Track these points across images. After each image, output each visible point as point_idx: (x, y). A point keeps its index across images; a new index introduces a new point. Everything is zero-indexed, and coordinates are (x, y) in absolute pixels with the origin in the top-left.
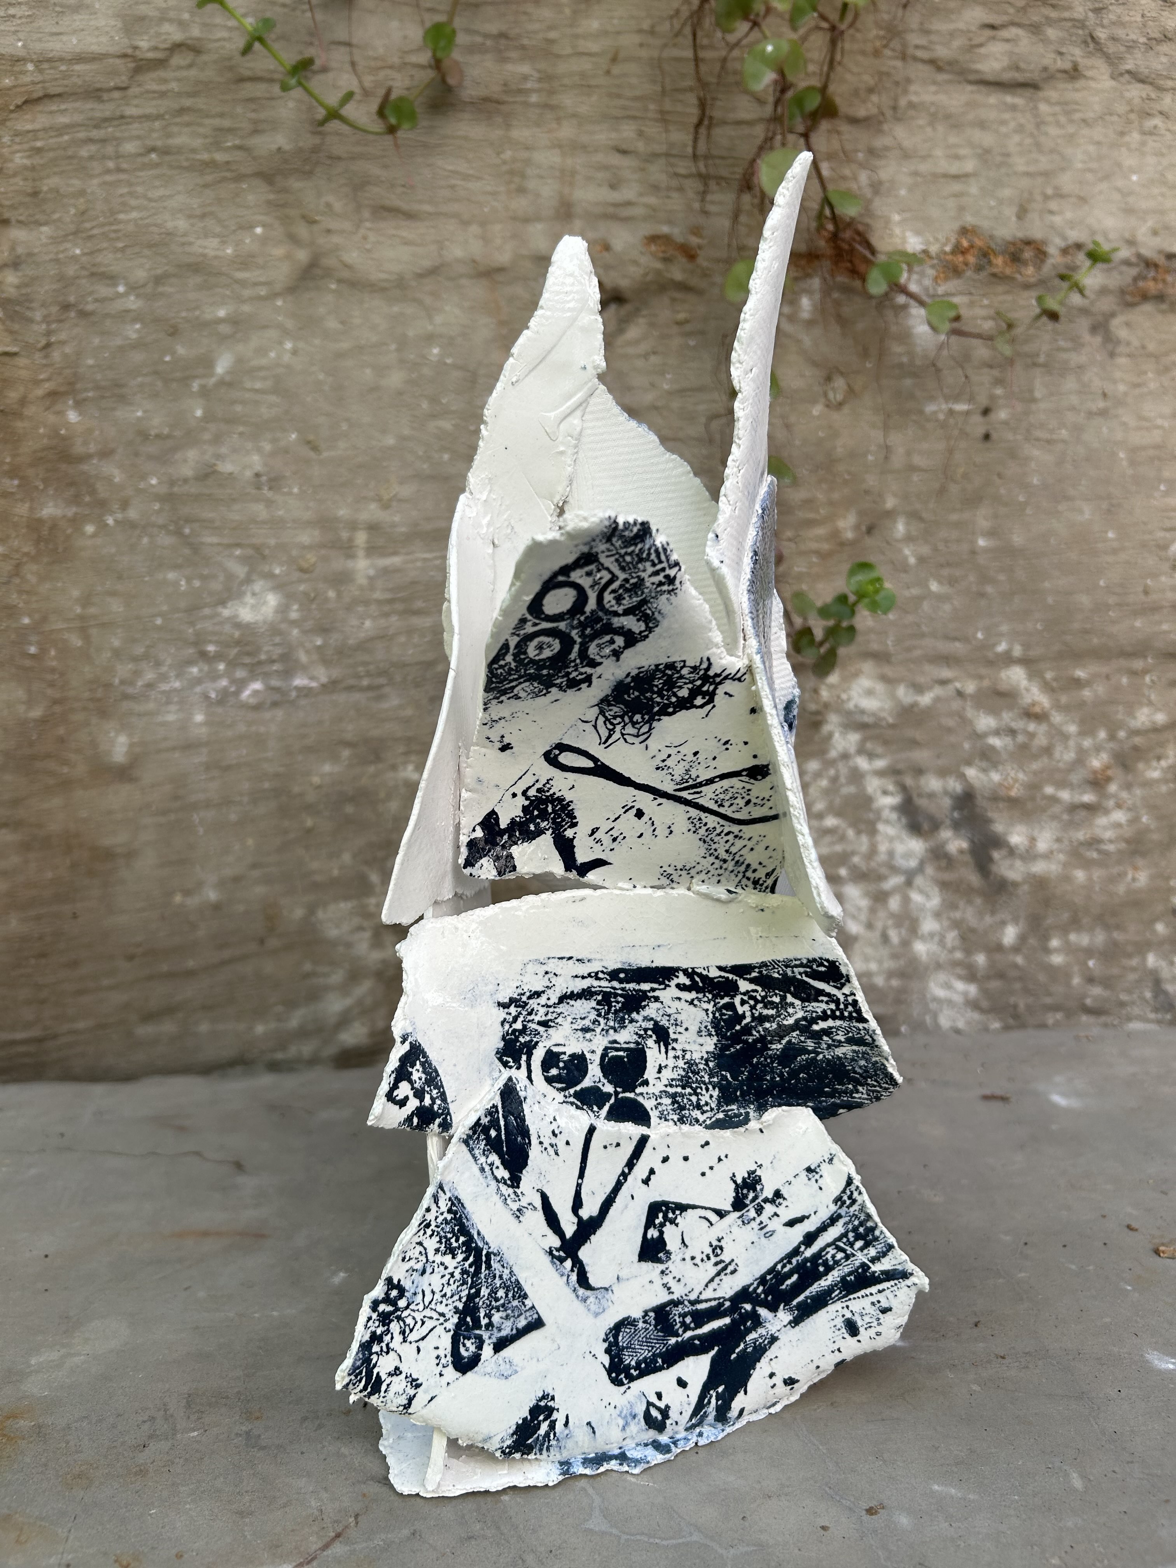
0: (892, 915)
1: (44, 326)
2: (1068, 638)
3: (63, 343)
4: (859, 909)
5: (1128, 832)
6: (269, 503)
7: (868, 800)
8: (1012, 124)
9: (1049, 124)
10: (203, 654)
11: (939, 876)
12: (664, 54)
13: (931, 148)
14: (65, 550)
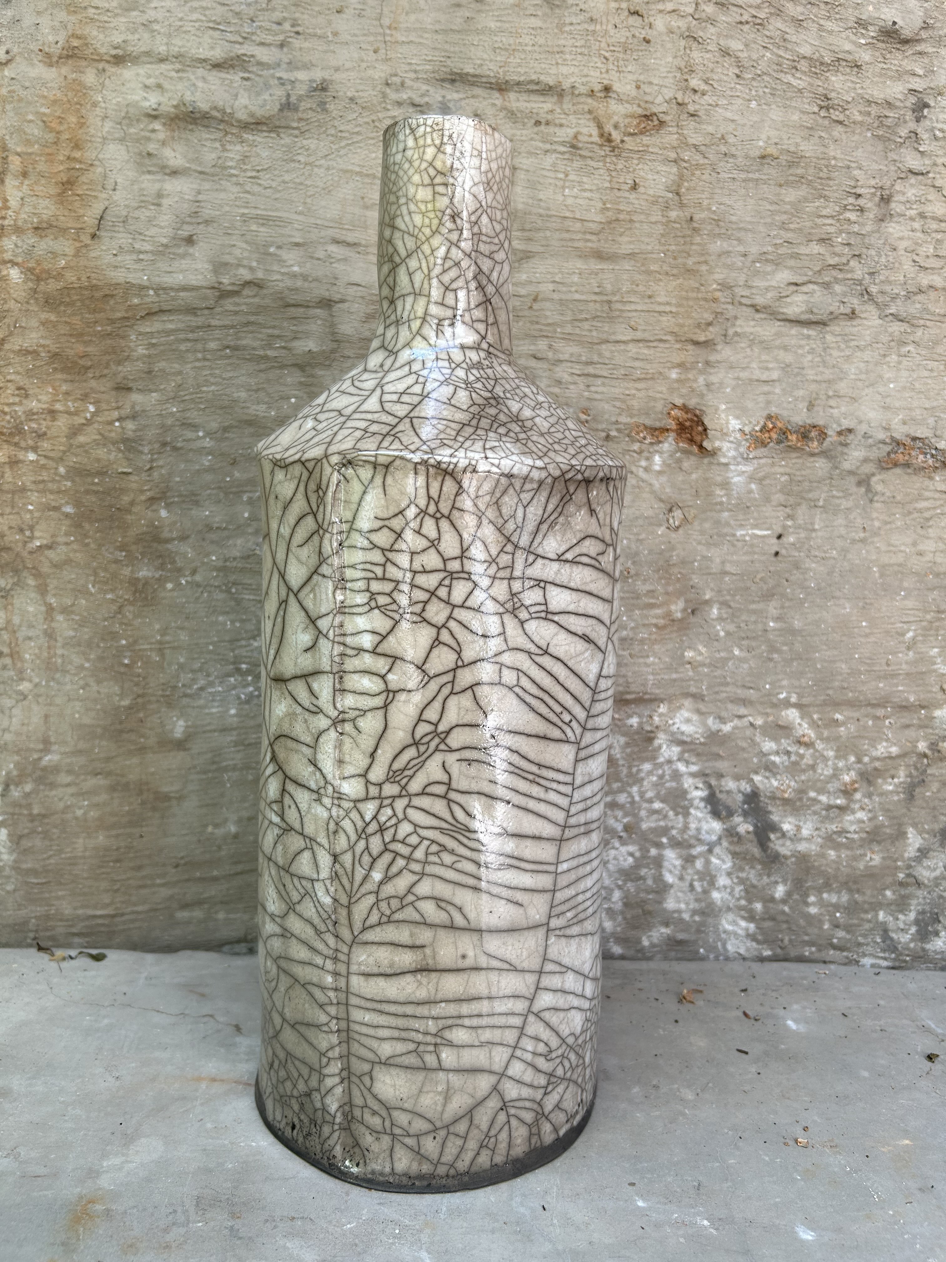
0: (698, 872)
1: (149, 457)
2: (830, 692)
3: (162, 467)
4: (675, 867)
5: (868, 827)
7: (683, 793)
8: (807, 348)
9: (832, 348)
10: (238, 670)
11: (732, 848)
12: (569, 297)
13: (749, 362)
14: (152, 598)
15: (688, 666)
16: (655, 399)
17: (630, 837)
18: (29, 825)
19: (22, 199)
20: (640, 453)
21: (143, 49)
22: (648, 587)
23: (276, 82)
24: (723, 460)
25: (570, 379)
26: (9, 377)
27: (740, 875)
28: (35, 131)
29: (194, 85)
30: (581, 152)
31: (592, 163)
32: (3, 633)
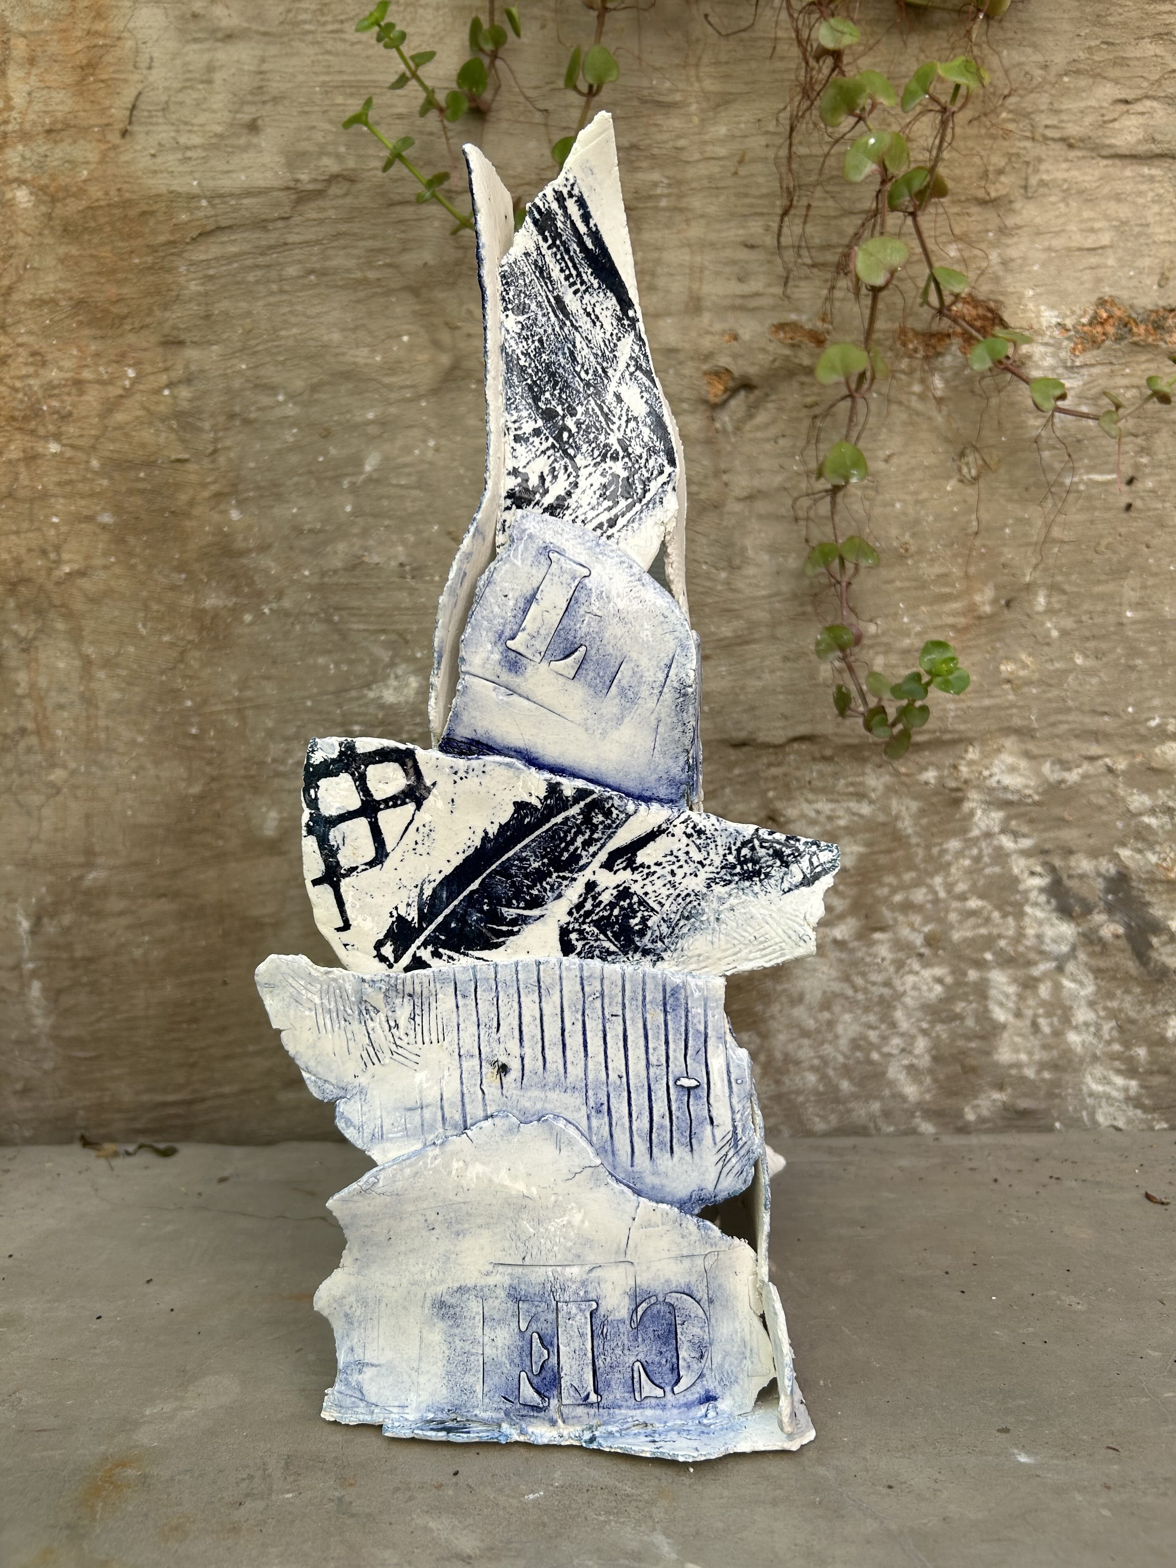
0: (1043, 1003)
1: (212, 435)
3: (228, 449)
4: (1007, 996)
6: (412, 591)
7: (1013, 882)
11: (1093, 962)
13: (1065, 224)
14: (225, 637)
15: (1007, 687)
17: (936, 955)
18: (71, 974)
19: (30, 94)
20: (910, 373)
22: (937, 569)
24: (1035, 374)
26: (20, 340)
27: (1109, 1004)
28: (43, 1)
32: (26, 701)
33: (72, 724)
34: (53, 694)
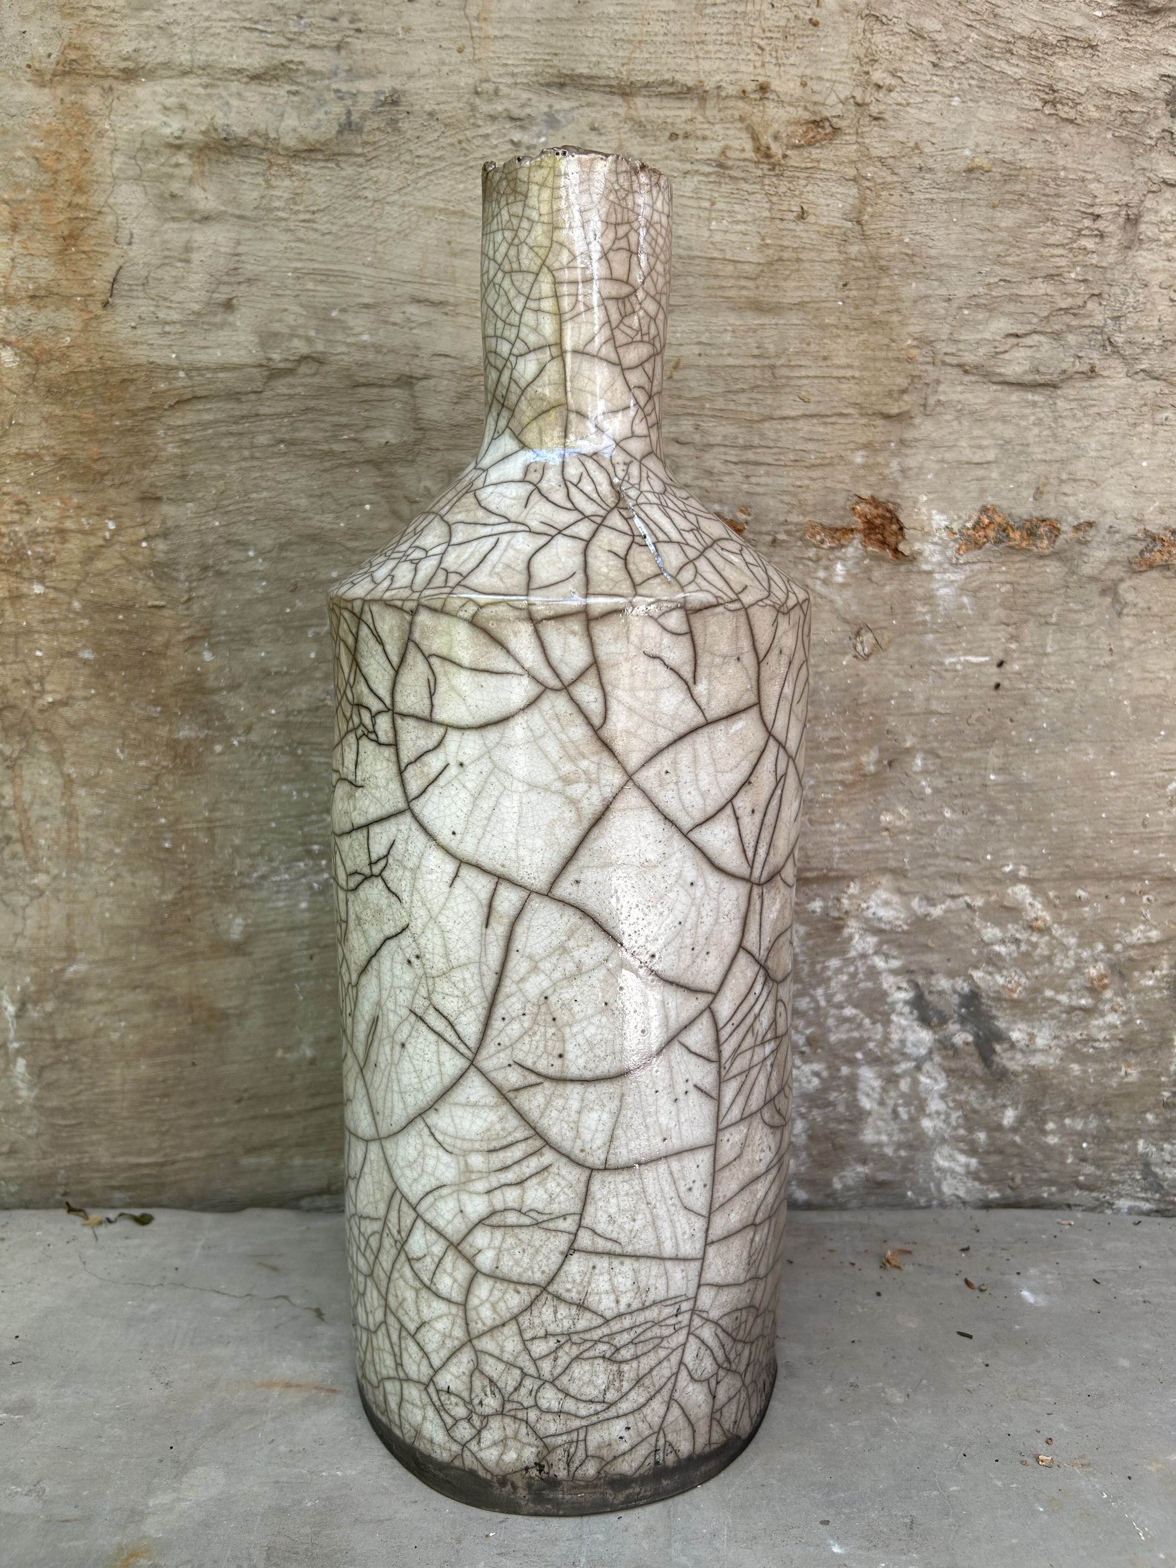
0: (903, 1095)
1: (187, 585)
2: (1070, 862)
3: (203, 597)
4: (873, 1089)
5: (1122, 1034)
7: (882, 995)
8: (1032, 418)
9: (1065, 417)
10: (309, 852)
11: (946, 1064)
12: (720, 362)
13: (957, 440)
14: (197, 764)
15: (885, 834)
16: (834, 491)
17: (815, 1053)
18: (53, 1053)
19: (13, 260)
20: (817, 560)
21: (161, 59)
22: (831, 733)
23: (333, 95)
24: (925, 567)
25: (723, 468)
26: (5, 489)
27: (958, 1097)
28: (26, 171)
29: (227, 104)
30: (731, 173)
31: (746, 186)
32: (11, 812)
33: (54, 835)
34: (36, 807)
